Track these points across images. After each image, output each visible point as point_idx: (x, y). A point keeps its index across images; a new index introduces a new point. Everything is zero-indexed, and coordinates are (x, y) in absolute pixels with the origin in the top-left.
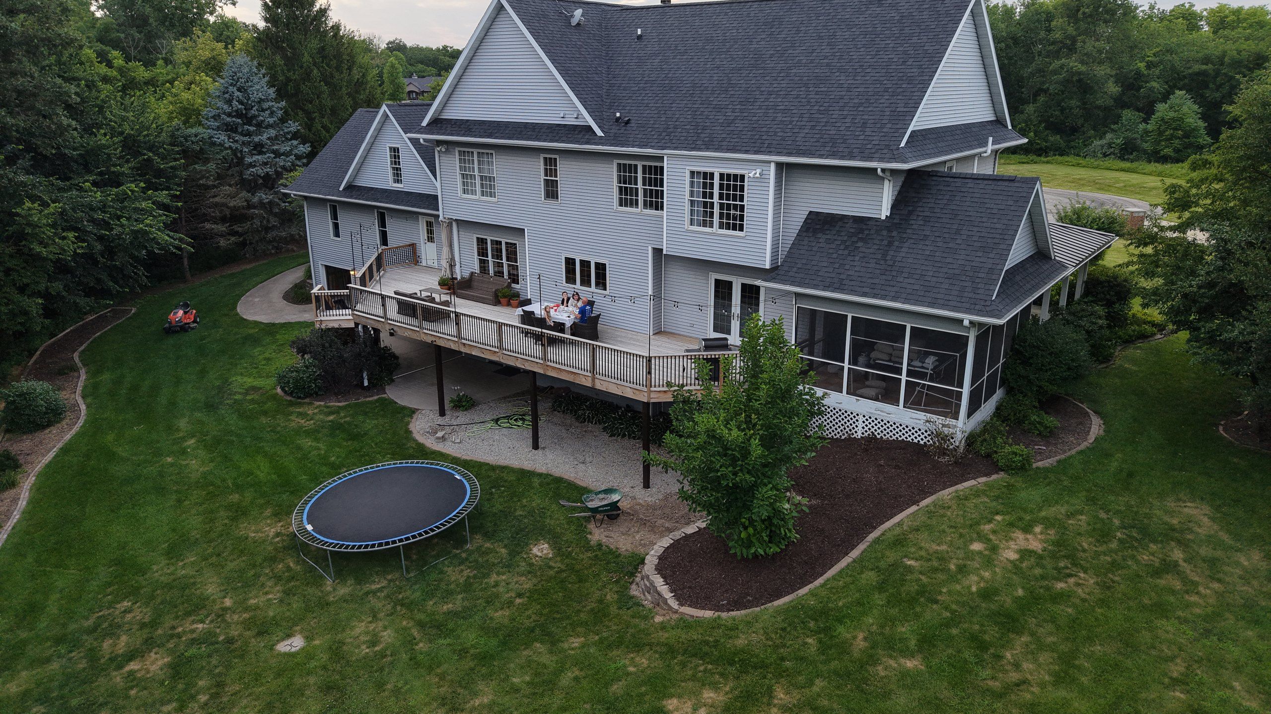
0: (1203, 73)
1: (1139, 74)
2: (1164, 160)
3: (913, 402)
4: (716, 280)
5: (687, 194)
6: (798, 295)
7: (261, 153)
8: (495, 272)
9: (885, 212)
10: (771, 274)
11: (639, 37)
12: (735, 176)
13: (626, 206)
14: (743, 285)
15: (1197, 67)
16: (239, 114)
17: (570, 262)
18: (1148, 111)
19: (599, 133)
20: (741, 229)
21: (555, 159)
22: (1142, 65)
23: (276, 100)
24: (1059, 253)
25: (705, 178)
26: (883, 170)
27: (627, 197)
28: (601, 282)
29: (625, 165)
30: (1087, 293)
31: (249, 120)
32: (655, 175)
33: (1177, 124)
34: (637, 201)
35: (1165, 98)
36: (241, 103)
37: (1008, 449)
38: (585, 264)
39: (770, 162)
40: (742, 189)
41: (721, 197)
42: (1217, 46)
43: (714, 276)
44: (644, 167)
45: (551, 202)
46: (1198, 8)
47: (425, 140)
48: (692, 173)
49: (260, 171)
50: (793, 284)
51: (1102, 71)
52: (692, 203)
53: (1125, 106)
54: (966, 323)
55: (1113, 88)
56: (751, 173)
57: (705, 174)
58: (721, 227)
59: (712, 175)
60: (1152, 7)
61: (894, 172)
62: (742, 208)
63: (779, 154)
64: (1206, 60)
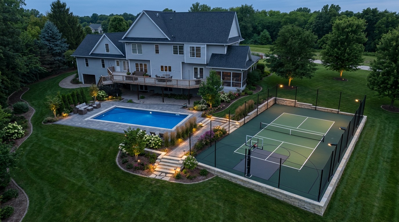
0: (269, 26)
1: (256, 26)
2: (263, 44)
3: (233, 86)
4: (194, 68)
5: (189, 51)
6: (212, 68)
7: (57, 47)
8: (141, 71)
9: (226, 53)
10: (207, 65)
11: (171, 19)
12: (199, 47)
13: (175, 54)
14: (200, 68)
15: (268, 24)
16: (51, 37)
17: (162, 67)
18: (259, 34)
19: (169, 39)
20: (200, 57)
21: (158, 45)
22: (257, 24)
23: (59, 33)
24: (253, 60)
25: (193, 48)
26: (225, 45)
27: (175, 52)
28: (170, 70)
29: (175, 46)
30: (257, 67)
31: (53, 38)
32: (182, 48)
33: (265, 37)
34: (178, 53)
35: (262, 31)
36: (51, 34)
37: (249, 92)
38: (166, 67)
39: (205, 44)
40: (200, 49)
41: (196, 51)
42: (271, 19)
43: (194, 67)
44: (179, 46)
45: (157, 54)
46: (266, 11)
47: (123, 42)
48: (190, 47)
49: (58, 51)
50: (211, 66)
51: (249, 25)
52: (190, 53)
53: (254, 33)
54: (241, 70)
55: (251, 29)
56: (202, 46)
57: (193, 47)
58: (196, 57)
59: (194, 47)
60: (257, 10)
61: (227, 45)
62: (200, 53)
63: (207, 43)
64: (269, 23)
